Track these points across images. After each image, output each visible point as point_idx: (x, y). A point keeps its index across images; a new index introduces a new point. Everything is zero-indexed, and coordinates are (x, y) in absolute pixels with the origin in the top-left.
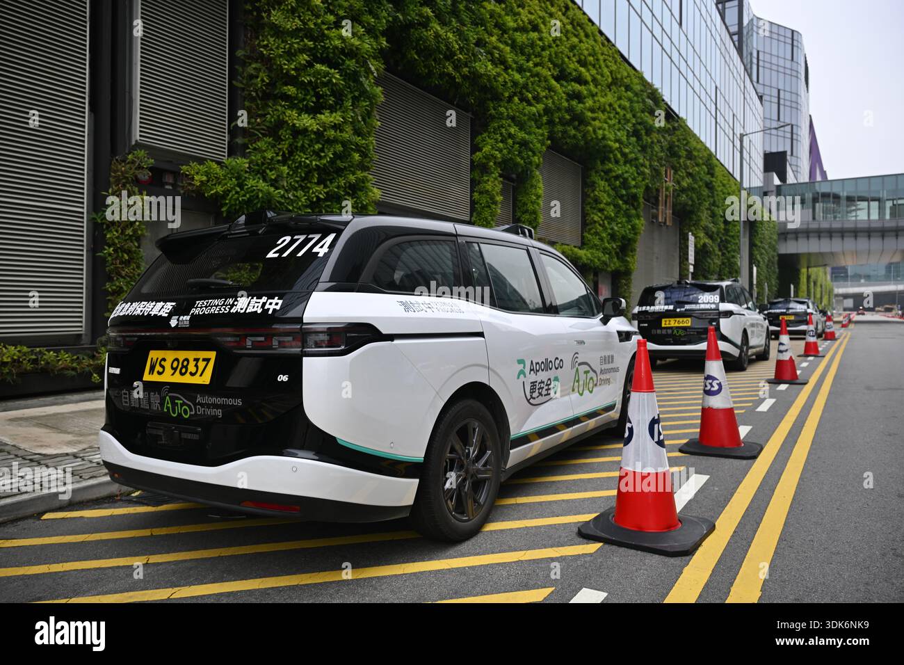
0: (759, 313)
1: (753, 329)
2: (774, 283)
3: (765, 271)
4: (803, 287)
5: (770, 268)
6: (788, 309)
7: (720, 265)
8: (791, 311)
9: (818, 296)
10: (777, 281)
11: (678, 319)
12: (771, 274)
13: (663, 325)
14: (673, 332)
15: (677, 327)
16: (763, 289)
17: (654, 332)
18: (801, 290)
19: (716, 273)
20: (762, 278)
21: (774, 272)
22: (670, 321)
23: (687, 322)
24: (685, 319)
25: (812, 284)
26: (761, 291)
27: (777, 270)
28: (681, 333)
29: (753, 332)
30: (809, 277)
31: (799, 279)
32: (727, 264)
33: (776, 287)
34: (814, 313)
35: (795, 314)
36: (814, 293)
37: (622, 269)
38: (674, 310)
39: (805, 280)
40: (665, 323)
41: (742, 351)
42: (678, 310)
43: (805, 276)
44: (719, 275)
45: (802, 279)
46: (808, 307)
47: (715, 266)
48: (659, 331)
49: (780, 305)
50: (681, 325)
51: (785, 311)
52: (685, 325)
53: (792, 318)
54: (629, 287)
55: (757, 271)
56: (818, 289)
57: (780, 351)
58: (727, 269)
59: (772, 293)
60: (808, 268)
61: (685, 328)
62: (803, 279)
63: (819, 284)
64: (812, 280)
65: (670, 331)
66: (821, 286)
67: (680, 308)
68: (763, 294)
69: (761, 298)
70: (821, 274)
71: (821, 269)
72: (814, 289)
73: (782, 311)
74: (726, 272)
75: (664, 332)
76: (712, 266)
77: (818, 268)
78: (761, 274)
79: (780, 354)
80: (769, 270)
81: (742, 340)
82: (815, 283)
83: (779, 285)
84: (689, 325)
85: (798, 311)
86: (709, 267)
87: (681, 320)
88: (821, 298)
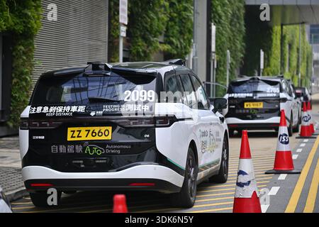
0: (215, 111)
1: (204, 139)
2: (239, 46)
3: (228, 30)
4: (276, 51)
5: (235, 26)
6: (256, 92)
7: (168, 22)
8: (259, 95)
9: (294, 64)
10: (244, 44)
11: (91, 129)
12: (235, 34)
13: (69, 139)
14: (84, 149)
15: (91, 142)
16: (225, 55)
17: (54, 149)
18: (273, 56)
19: (161, 34)
20: (224, 39)
21: (240, 31)
22: (80, 131)
23: (106, 134)
24: (103, 129)
25: (287, 47)
26: (222, 59)
27: (243, 29)
28: (97, 150)
29: (204, 143)
30: (283, 38)
31: (271, 40)
32: (177, 20)
33: (241, 52)
34: (289, 98)
35: (264, 100)
36: (289, 60)
37: (20, 28)
38: (87, 114)
39: (279, 42)
40: (72, 134)
41: (187, 178)
42: (93, 114)
43: (279, 37)
44: (166, 36)
45: (274, 41)
46: (281, 90)
47: (161, 23)
48: (62, 149)
49: (245, 87)
50: (97, 138)
51: (251, 95)
52: (103, 138)
53: (260, 106)
54: (30, 58)
55: (217, 29)
56: (295, 55)
57: (240, 185)
58: (177, 28)
59: (236, 61)
60: (282, 25)
61: (102, 144)
62: (276, 41)
63: (295, 47)
64: (286, 41)
65: (79, 149)
66: (298, 49)
67: (95, 110)
68: (224, 63)
69: (222, 68)
70: (298, 33)
71: (298, 27)
72: (289, 54)
73: (248, 95)
74: (175, 31)
75: (70, 149)
76: (156, 23)
77: (295, 26)
78: (222, 35)
79: (239, 188)
80: (234, 29)
81: (188, 160)
82: (290, 46)
83: (246, 50)
84: (109, 137)
85: (268, 95)
86: (151, 25)
87: (97, 129)
88: (298, 66)
